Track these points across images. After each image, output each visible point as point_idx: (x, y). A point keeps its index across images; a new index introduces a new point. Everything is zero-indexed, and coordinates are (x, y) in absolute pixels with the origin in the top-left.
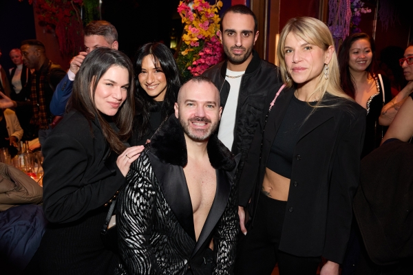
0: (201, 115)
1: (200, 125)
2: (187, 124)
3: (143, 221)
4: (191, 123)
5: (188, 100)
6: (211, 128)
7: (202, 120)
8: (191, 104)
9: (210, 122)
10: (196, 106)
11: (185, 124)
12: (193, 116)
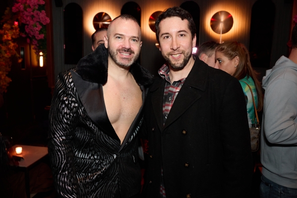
0: (127, 47)
1: (126, 55)
2: (116, 53)
3: (66, 127)
4: (118, 53)
5: (117, 34)
6: (134, 58)
7: (128, 51)
8: (119, 38)
9: (134, 53)
10: (123, 39)
11: (114, 53)
12: (121, 48)
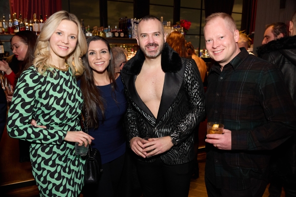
2: (145, 49)
4: (147, 48)
6: (159, 49)
7: (153, 45)
8: (145, 36)
9: (158, 45)
10: (147, 37)
